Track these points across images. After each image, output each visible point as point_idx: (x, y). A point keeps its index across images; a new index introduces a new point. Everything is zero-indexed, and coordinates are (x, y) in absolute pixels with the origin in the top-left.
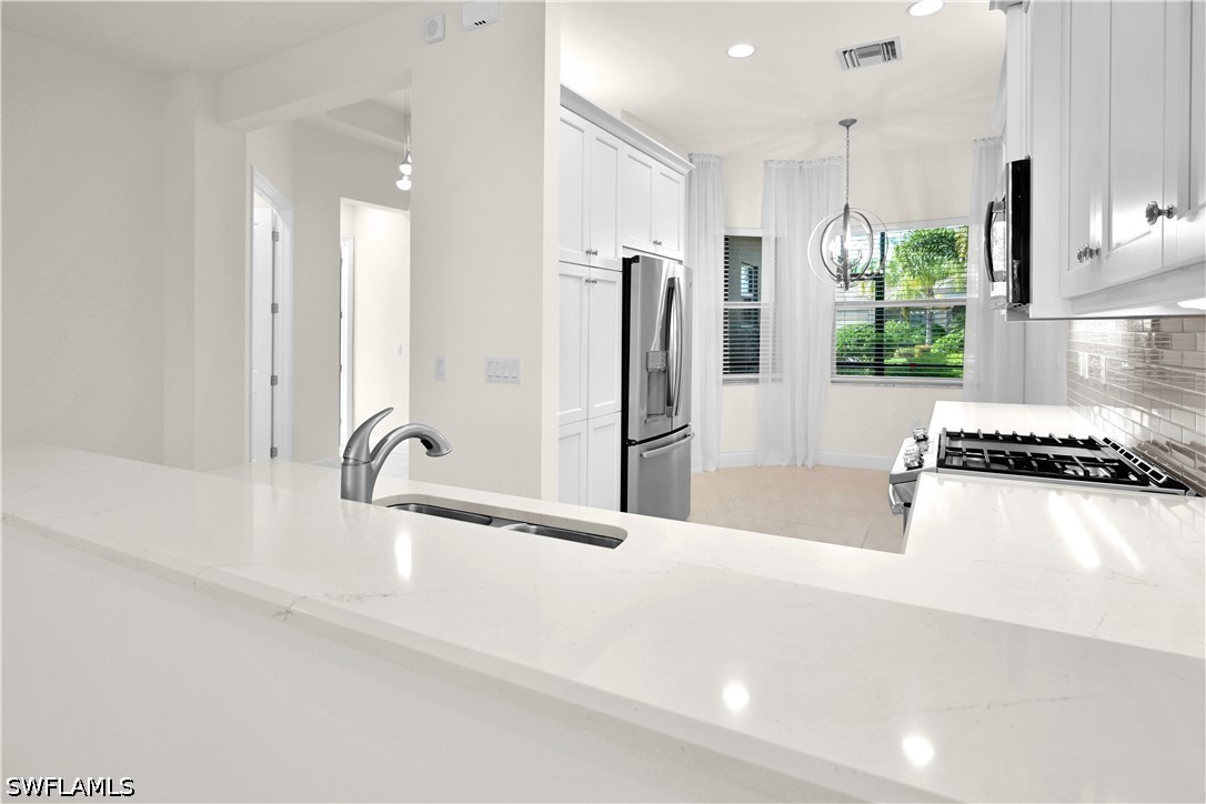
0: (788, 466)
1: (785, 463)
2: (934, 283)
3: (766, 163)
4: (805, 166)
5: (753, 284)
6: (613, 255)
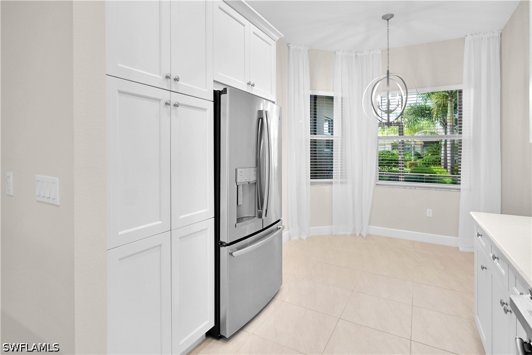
0: (350, 235)
1: (349, 233)
2: (415, 133)
3: (335, 52)
4: (359, 54)
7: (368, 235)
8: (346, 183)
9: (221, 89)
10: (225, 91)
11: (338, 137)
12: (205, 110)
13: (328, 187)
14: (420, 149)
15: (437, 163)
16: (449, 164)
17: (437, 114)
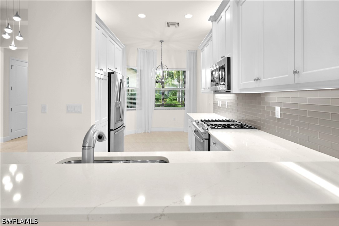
1: (143, 132)
3: (138, 49)
4: (147, 51)
5: (128, 82)
6: (106, 71)
7: (151, 132)
8: (142, 109)
9: (111, 72)
10: (113, 73)
11: (138, 88)
12: (106, 80)
13: (134, 111)
14: (167, 93)
15: (175, 100)
16: (180, 101)
17: (176, 76)
